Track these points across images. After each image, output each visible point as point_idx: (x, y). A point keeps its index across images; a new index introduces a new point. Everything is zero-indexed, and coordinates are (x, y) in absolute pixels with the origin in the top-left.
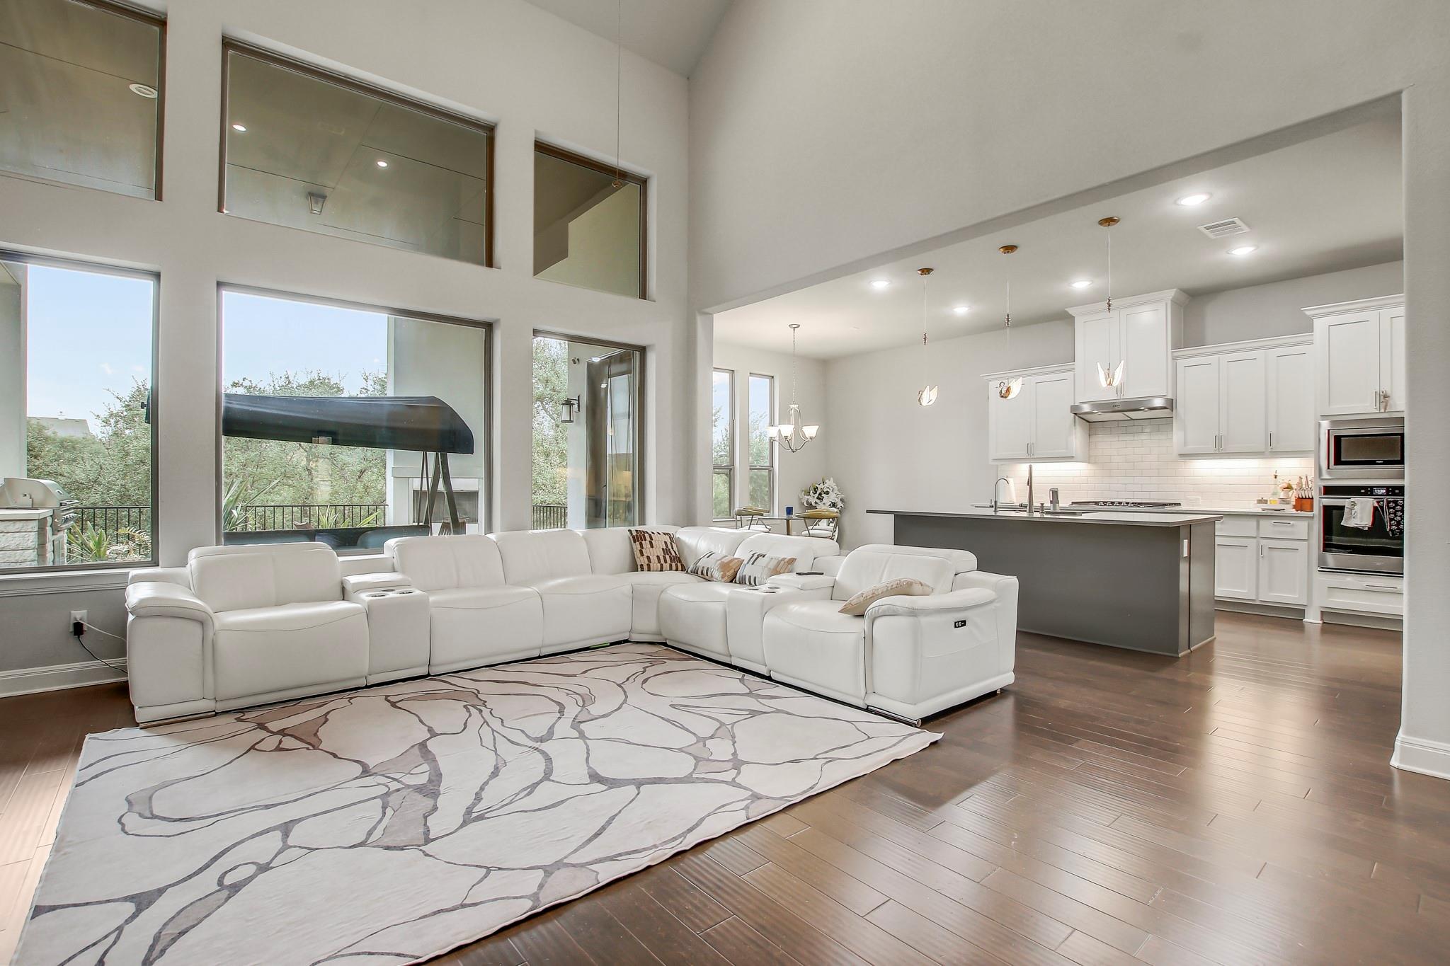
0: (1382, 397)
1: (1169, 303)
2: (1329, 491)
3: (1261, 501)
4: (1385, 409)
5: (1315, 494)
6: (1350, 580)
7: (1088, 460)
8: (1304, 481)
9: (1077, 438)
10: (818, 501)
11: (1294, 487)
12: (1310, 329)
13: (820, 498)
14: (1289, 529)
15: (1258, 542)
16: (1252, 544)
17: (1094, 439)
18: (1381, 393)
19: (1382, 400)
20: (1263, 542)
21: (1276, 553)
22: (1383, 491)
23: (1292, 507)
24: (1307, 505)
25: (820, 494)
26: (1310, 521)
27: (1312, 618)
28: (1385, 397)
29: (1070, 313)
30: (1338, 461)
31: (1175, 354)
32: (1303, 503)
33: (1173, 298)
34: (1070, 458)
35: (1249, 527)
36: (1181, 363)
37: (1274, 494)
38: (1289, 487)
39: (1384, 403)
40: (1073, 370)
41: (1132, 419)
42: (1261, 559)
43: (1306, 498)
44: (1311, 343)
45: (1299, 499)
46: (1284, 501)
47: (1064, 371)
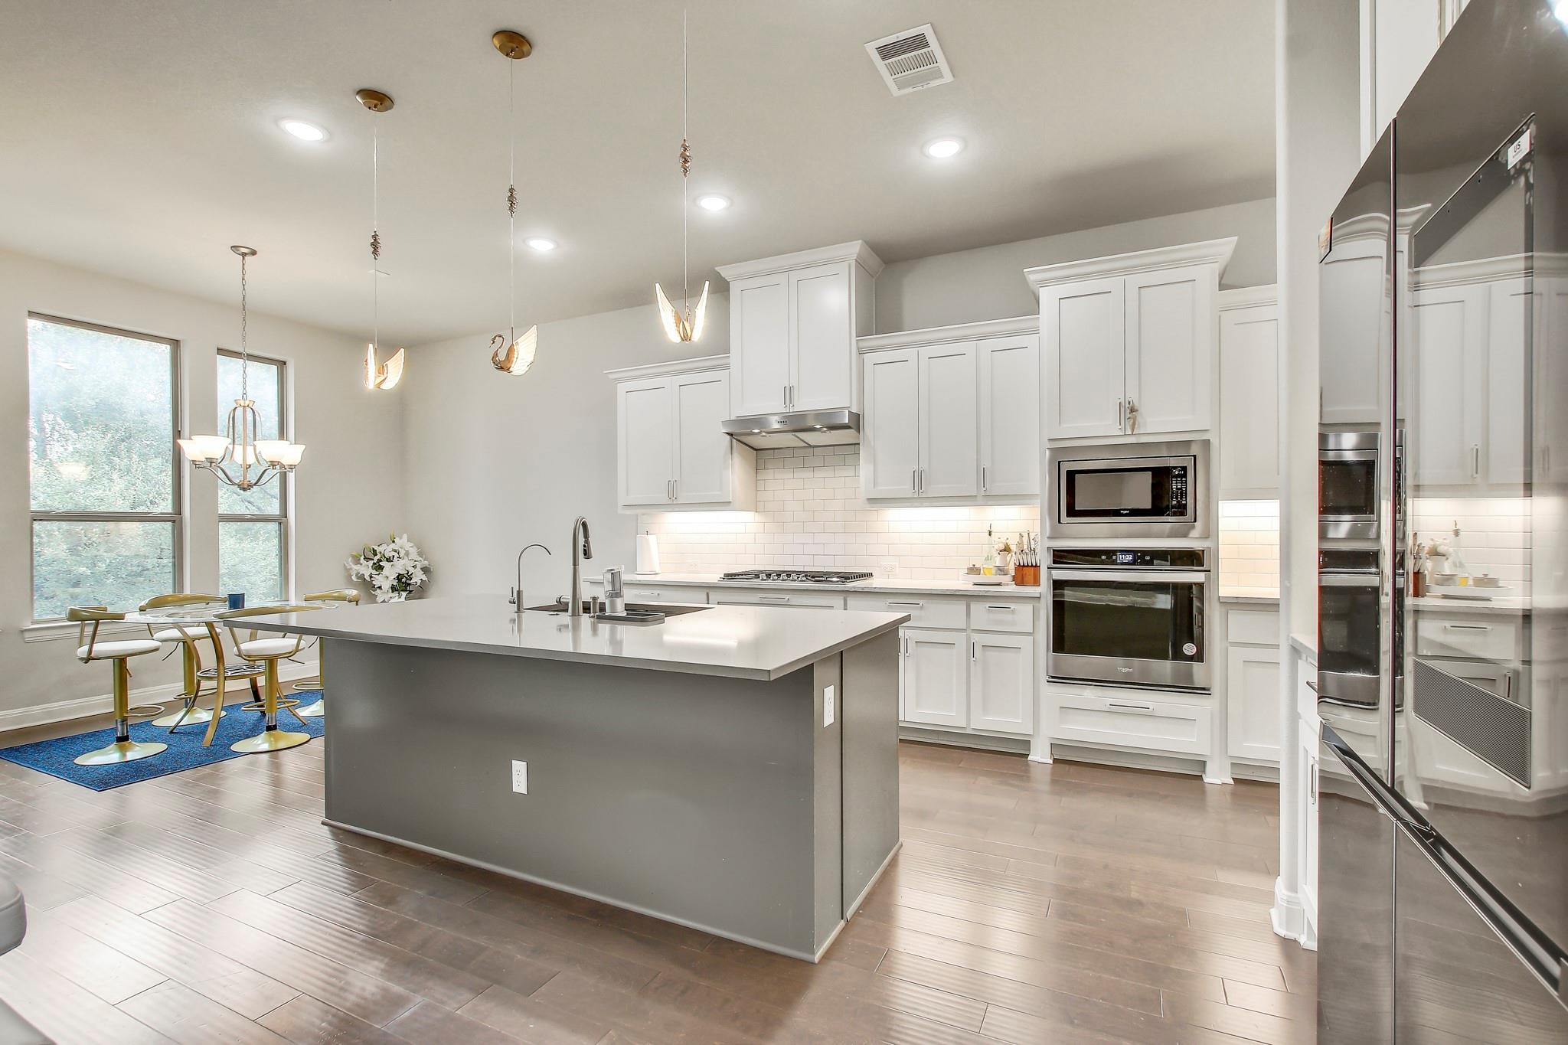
0: (1128, 411)
1: (853, 263)
2: (1061, 557)
3: (974, 570)
4: (1133, 430)
5: (1044, 560)
6: (1090, 695)
7: (755, 507)
8: (1025, 539)
9: (736, 472)
10: (374, 572)
11: (1013, 548)
12: (1032, 305)
13: (379, 568)
14: (1009, 617)
15: (968, 638)
16: (960, 639)
17: (762, 475)
18: (1127, 405)
19: (1128, 415)
20: (976, 637)
21: (992, 654)
22: (1129, 558)
23: (1011, 578)
24: (1030, 577)
25: (380, 560)
26: (1036, 605)
27: (1040, 755)
28: (1132, 410)
29: (723, 276)
30: (1072, 512)
31: (862, 345)
32: (1025, 573)
33: (859, 256)
34: (725, 505)
35: (954, 614)
36: (870, 358)
37: (988, 559)
38: (1007, 549)
39: (1132, 421)
40: (726, 367)
41: (811, 446)
42: (972, 663)
43: (1028, 566)
44: (1035, 331)
45: (1020, 567)
46: (1001, 570)
47: (714, 368)
